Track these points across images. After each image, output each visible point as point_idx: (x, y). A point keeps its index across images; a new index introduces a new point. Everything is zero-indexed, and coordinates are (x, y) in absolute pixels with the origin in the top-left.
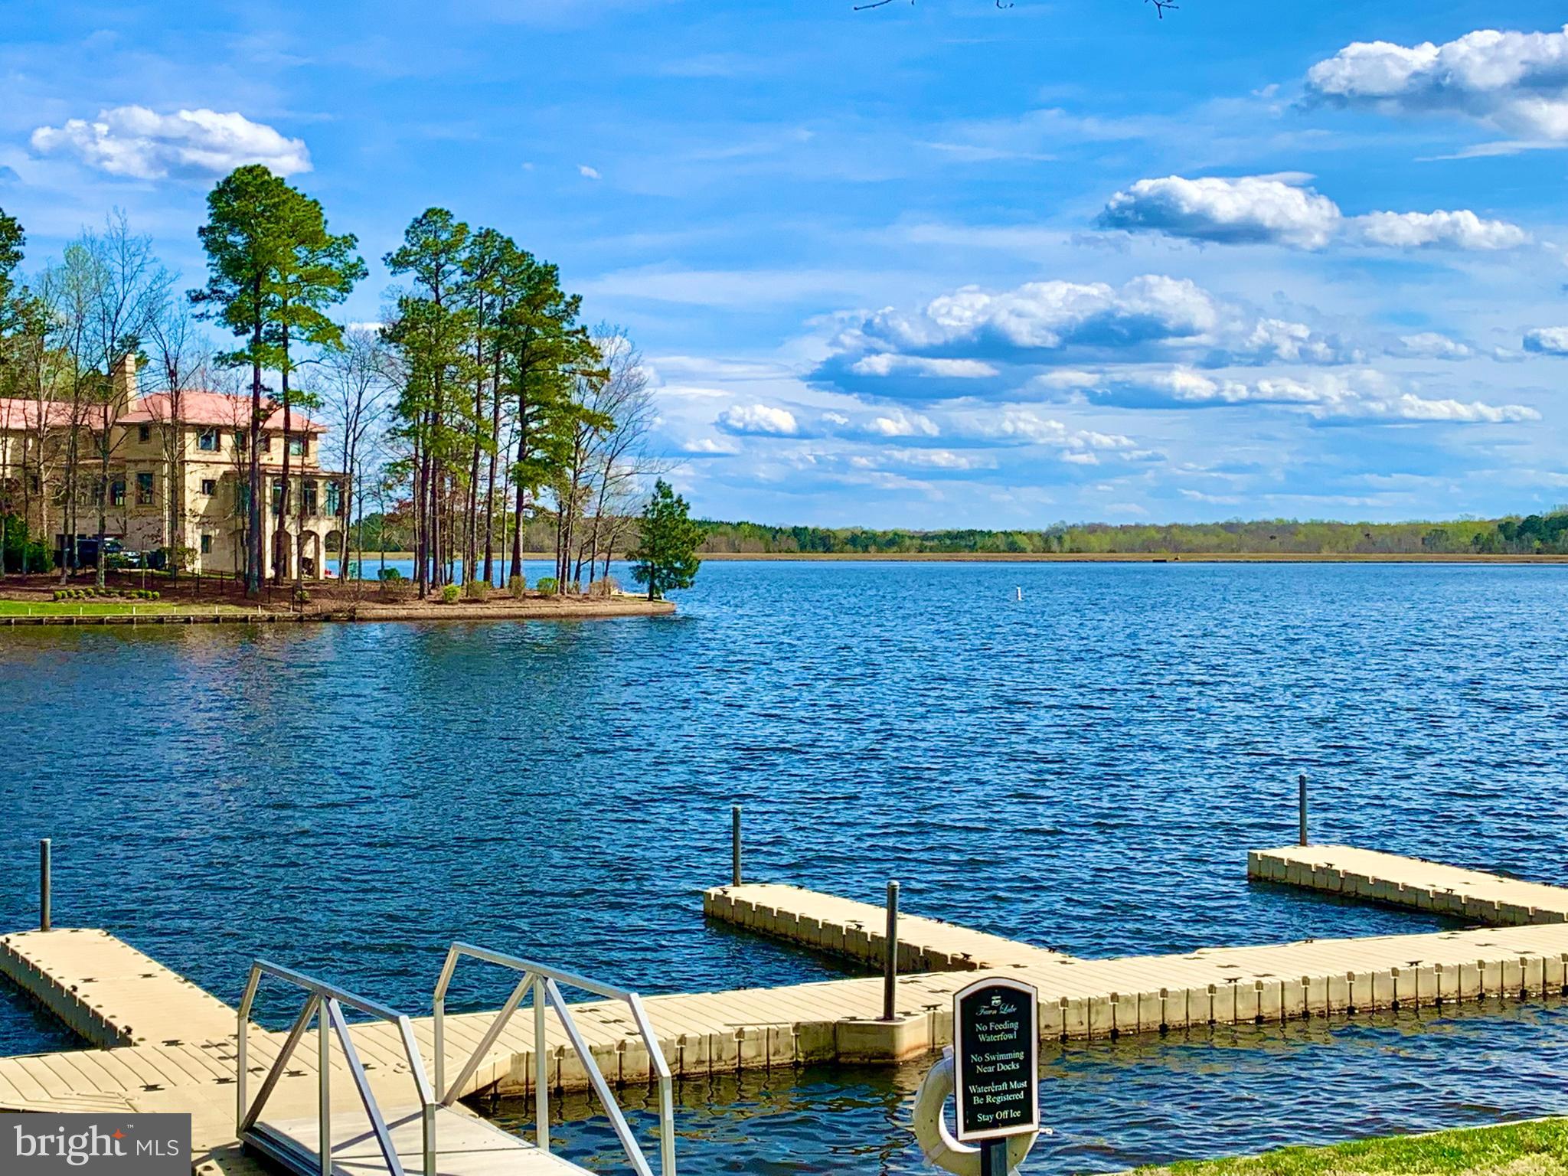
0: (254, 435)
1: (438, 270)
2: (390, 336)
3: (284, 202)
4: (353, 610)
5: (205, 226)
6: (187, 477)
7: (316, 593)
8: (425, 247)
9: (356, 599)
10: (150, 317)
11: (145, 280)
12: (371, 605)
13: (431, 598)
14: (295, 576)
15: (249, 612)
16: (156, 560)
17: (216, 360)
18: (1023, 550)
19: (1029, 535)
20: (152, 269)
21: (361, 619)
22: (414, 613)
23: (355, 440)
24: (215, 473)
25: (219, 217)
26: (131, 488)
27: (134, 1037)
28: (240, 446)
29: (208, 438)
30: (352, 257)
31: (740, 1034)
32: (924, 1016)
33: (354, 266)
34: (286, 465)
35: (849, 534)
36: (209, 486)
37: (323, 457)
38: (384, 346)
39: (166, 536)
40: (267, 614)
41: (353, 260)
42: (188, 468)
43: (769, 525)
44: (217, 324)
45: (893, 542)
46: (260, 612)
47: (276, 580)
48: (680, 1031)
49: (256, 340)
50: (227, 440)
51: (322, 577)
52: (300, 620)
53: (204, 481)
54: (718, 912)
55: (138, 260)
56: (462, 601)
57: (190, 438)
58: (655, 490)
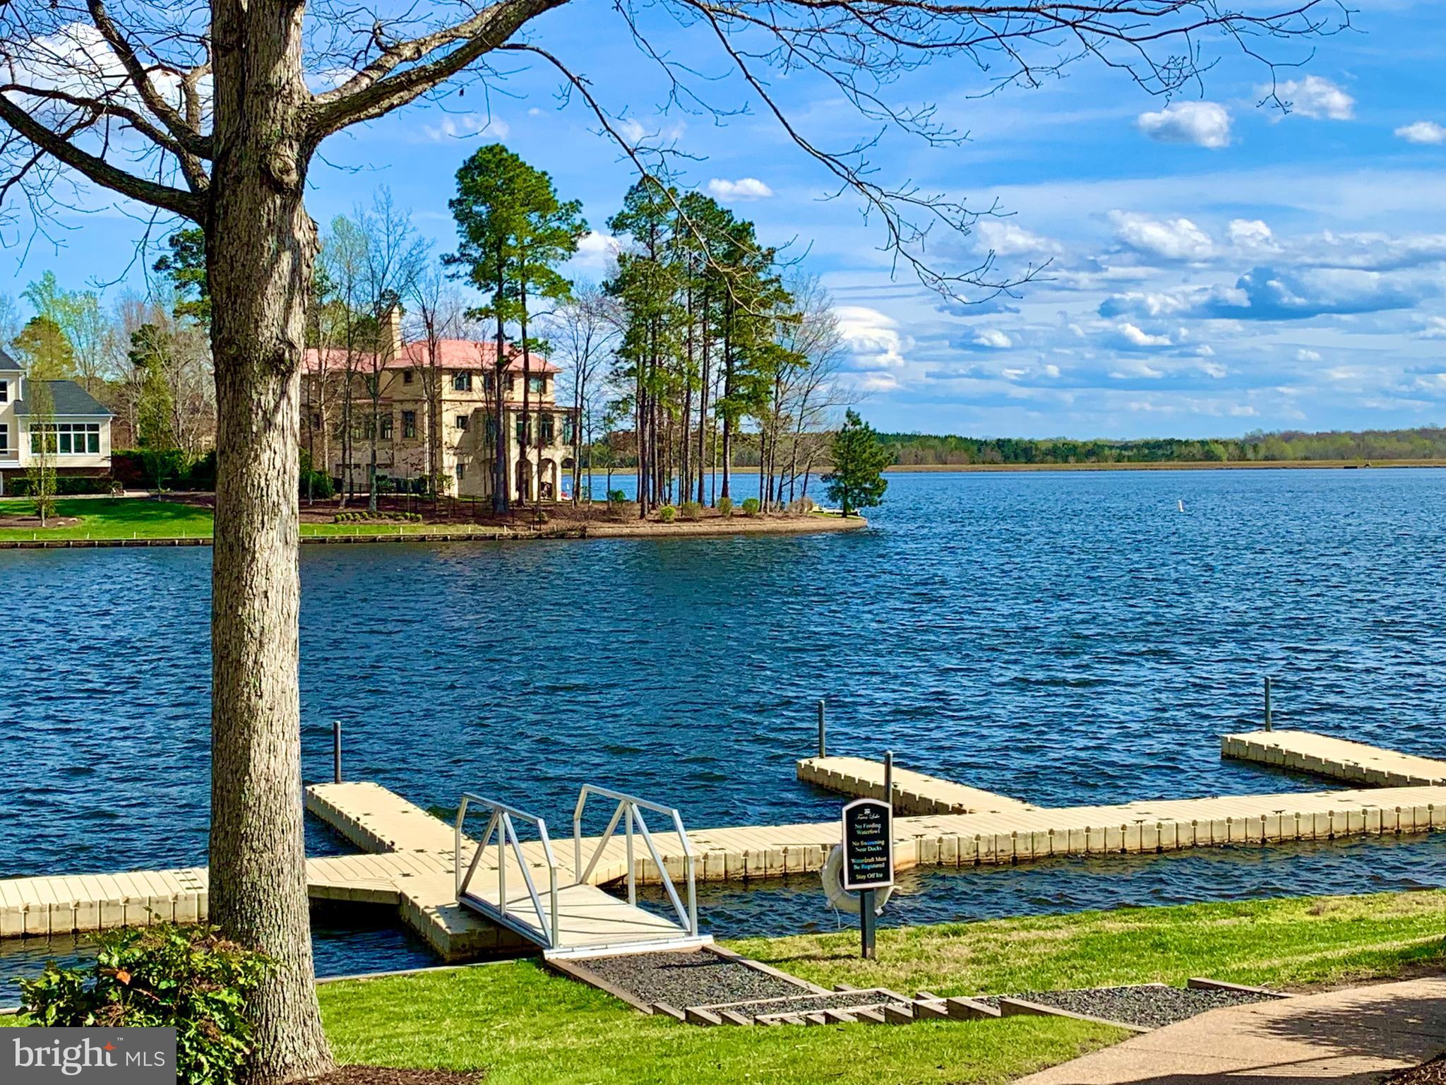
0: (498, 376)
1: (653, 230)
2: (613, 289)
3: (518, 176)
4: (584, 529)
5: (454, 199)
6: (444, 414)
7: (552, 514)
8: (640, 210)
9: (586, 518)
10: (410, 279)
11: (405, 246)
12: (600, 524)
13: (650, 517)
14: (535, 499)
15: (496, 531)
16: (419, 485)
17: (465, 315)
18: (1219, 459)
19: (1225, 444)
20: (411, 238)
21: (591, 537)
22: (637, 531)
23: (584, 380)
24: (468, 410)
25: (466, 191)
26: (397, 424)
27: (396, 847)
28: (488, 385)
29: (461, 379)
30: (577, 219)
31: (785, 851)
32: (913, 842)
33: (579, 227)
34: (526, 403)
35: (1050, 445)
36: (462, 421)
37: (557, 394)
38: (608, 298)
39: (427, 465)
40: (511, 532)
41: (578, 222)
42: (445, 407)
43: (974, 438)
44: (466, 284)
45: (1092, 453)
46: (506, 531)
47: (519, 502)
48: (745, 849)
49: (499, 295)
50: (477, 381)
51: (559, 498)
52: (540, 537)
53: (458, 417)
54: (806, 776)
55: (400, 230)
56: (676, 520)
57: (446, 379)
58: (846, 420)
